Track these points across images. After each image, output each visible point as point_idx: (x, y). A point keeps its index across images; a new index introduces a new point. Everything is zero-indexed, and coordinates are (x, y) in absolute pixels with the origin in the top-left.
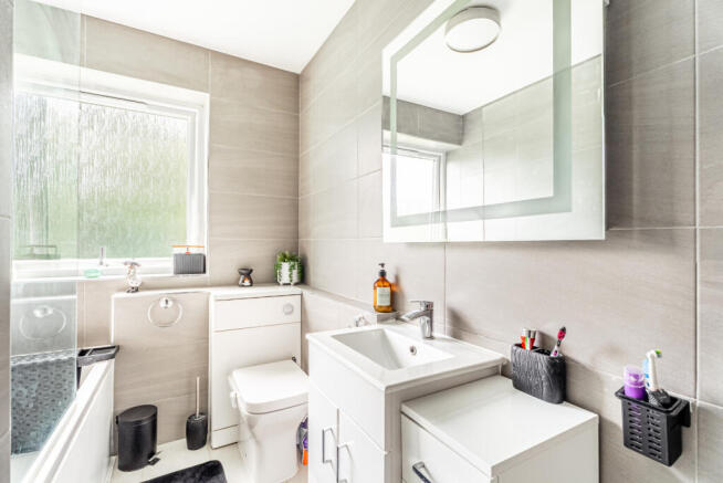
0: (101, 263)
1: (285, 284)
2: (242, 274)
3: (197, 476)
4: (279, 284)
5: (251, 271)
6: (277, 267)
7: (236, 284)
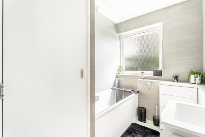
0: (139, 72)
1: (193, 83)
2: (174, 77)
3: (152, 132)
4: (190, 83)
5: (178, 77)
6: (190, 76)
7: (171, 81)
